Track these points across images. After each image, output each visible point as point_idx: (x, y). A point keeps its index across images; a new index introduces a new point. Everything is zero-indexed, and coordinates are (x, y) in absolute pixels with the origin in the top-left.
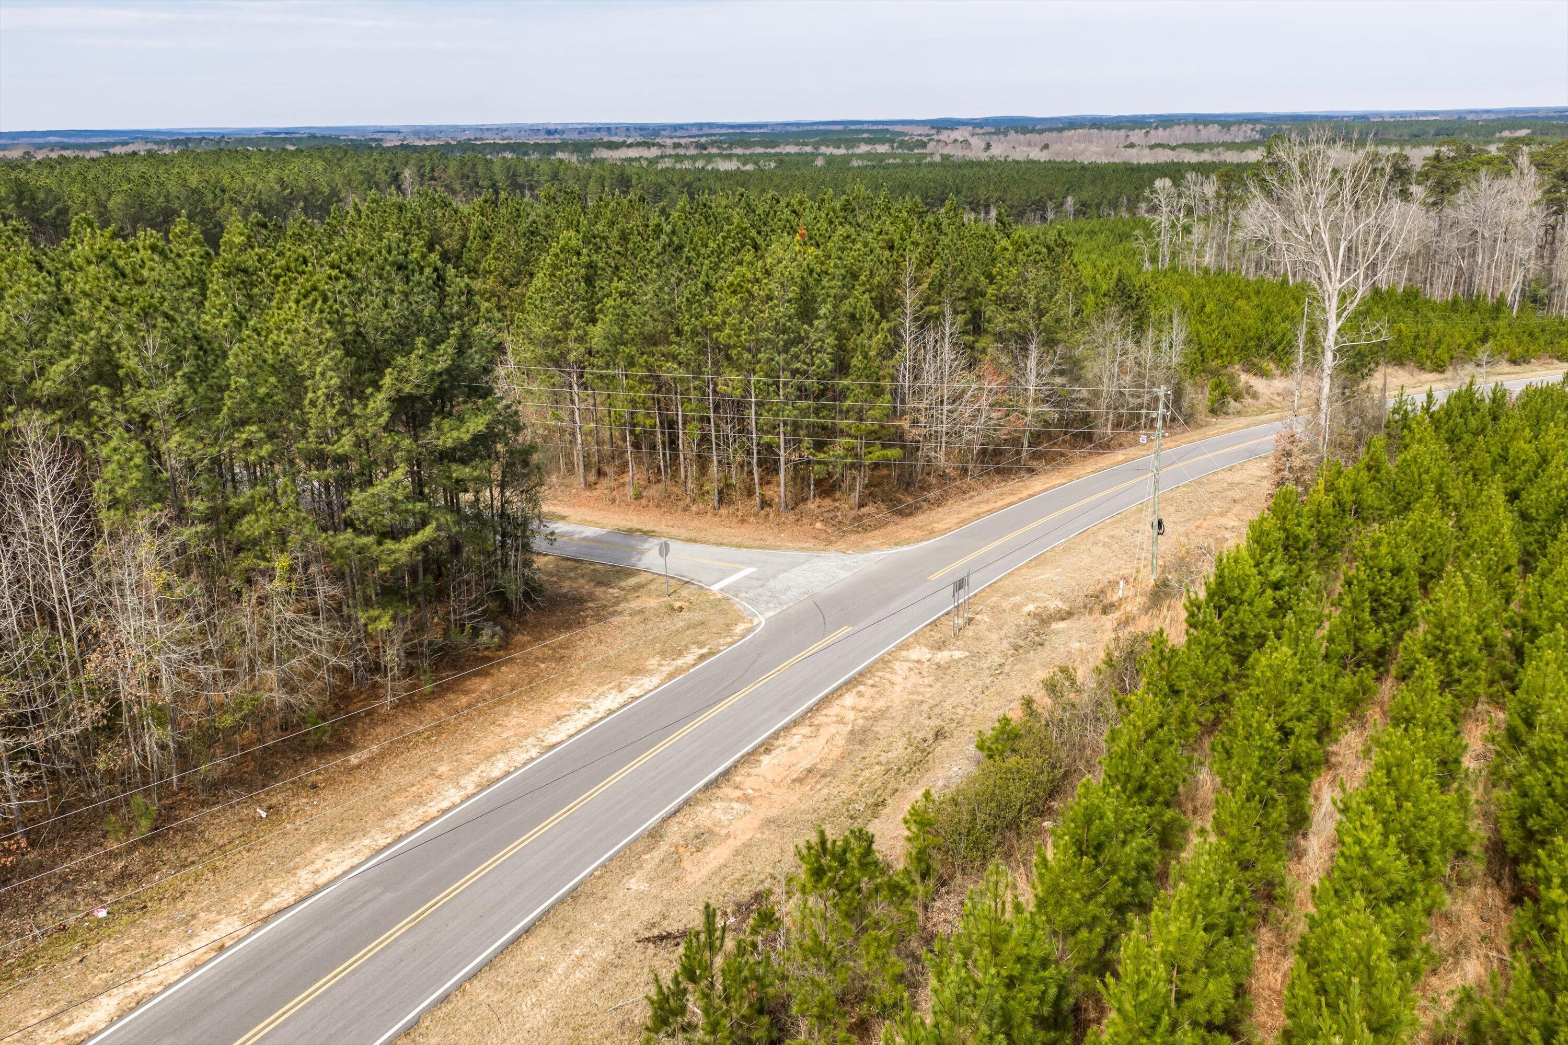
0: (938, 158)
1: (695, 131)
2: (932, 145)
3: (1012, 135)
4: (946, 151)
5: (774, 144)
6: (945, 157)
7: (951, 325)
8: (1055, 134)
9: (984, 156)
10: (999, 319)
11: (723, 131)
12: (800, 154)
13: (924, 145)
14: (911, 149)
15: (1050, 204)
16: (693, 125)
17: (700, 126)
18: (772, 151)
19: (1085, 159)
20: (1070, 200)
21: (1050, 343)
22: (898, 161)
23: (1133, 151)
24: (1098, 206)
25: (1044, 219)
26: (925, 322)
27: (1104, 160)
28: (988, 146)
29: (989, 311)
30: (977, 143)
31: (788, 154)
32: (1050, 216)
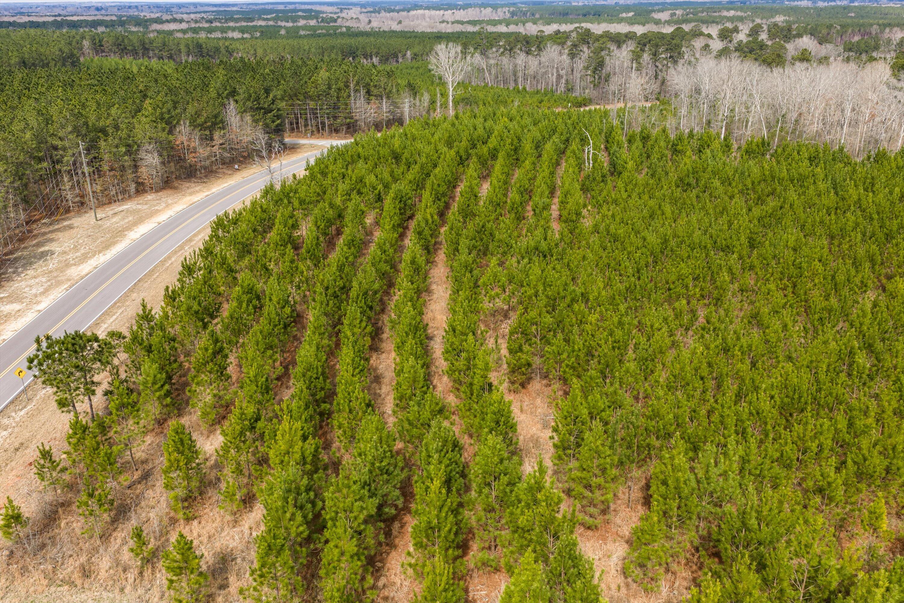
0: (344, 29)
1: (192, 9)
2: (340, 20)
3: (383, 14)
4: (347, 24)
5: (251, 20)
6: (348, 28)
7: (363, 92)
8: (405, 13)
9: (368, 28)
10: (375, 91)
11: (215, 9)
12: (267, 26)
13: (335, 21)
14: (328, 23)
15: (400, 55)
16: (190, 4)
17: (195, 5)
18: (251, 24)
19: (419, 29)
20: (409, 53)
21: (388, 98)
22: (324, 31)
23: (444, 25)
24: (422, 55)
25: (397, 61)
26: (356, 91)
27: (429, 30)
28: (370, 22)
29: (372, 89)
30: (364, 18)
31: (260, 26)
32: (400, 60)
